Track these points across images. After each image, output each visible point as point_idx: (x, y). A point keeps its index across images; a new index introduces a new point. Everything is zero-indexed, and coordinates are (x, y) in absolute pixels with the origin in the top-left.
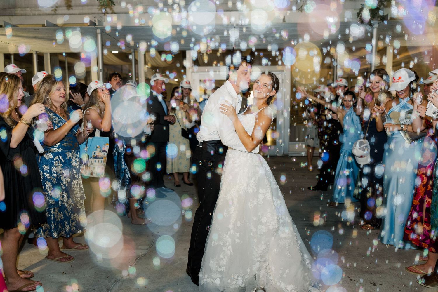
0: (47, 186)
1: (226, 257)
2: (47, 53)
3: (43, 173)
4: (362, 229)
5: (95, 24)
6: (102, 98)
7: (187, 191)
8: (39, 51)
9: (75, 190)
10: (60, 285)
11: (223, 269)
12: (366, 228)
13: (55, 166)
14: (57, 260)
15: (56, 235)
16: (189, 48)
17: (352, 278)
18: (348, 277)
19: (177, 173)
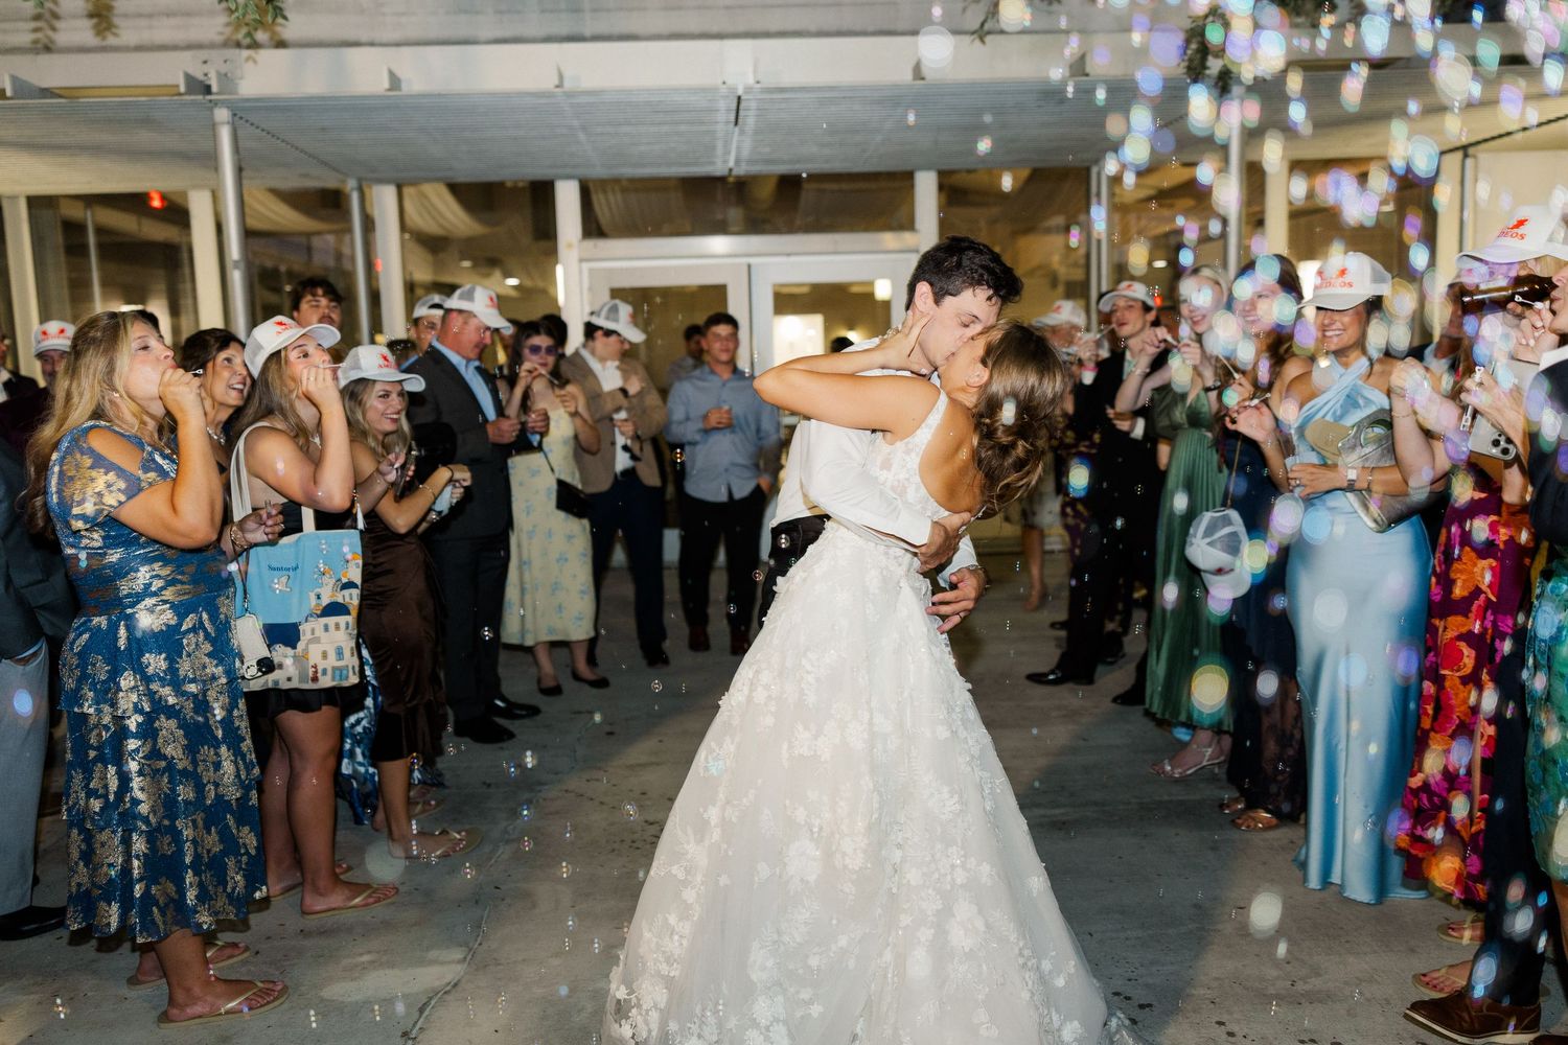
2: (14, 198)
4: (1238, 827)
5: (207, 90)
6: (304, 382)
12: (1252, 824)
13: (189, 655)
16: (568, 171)
17: (1235, 1028)
18: (1220, 1023)
19: (545, 643)
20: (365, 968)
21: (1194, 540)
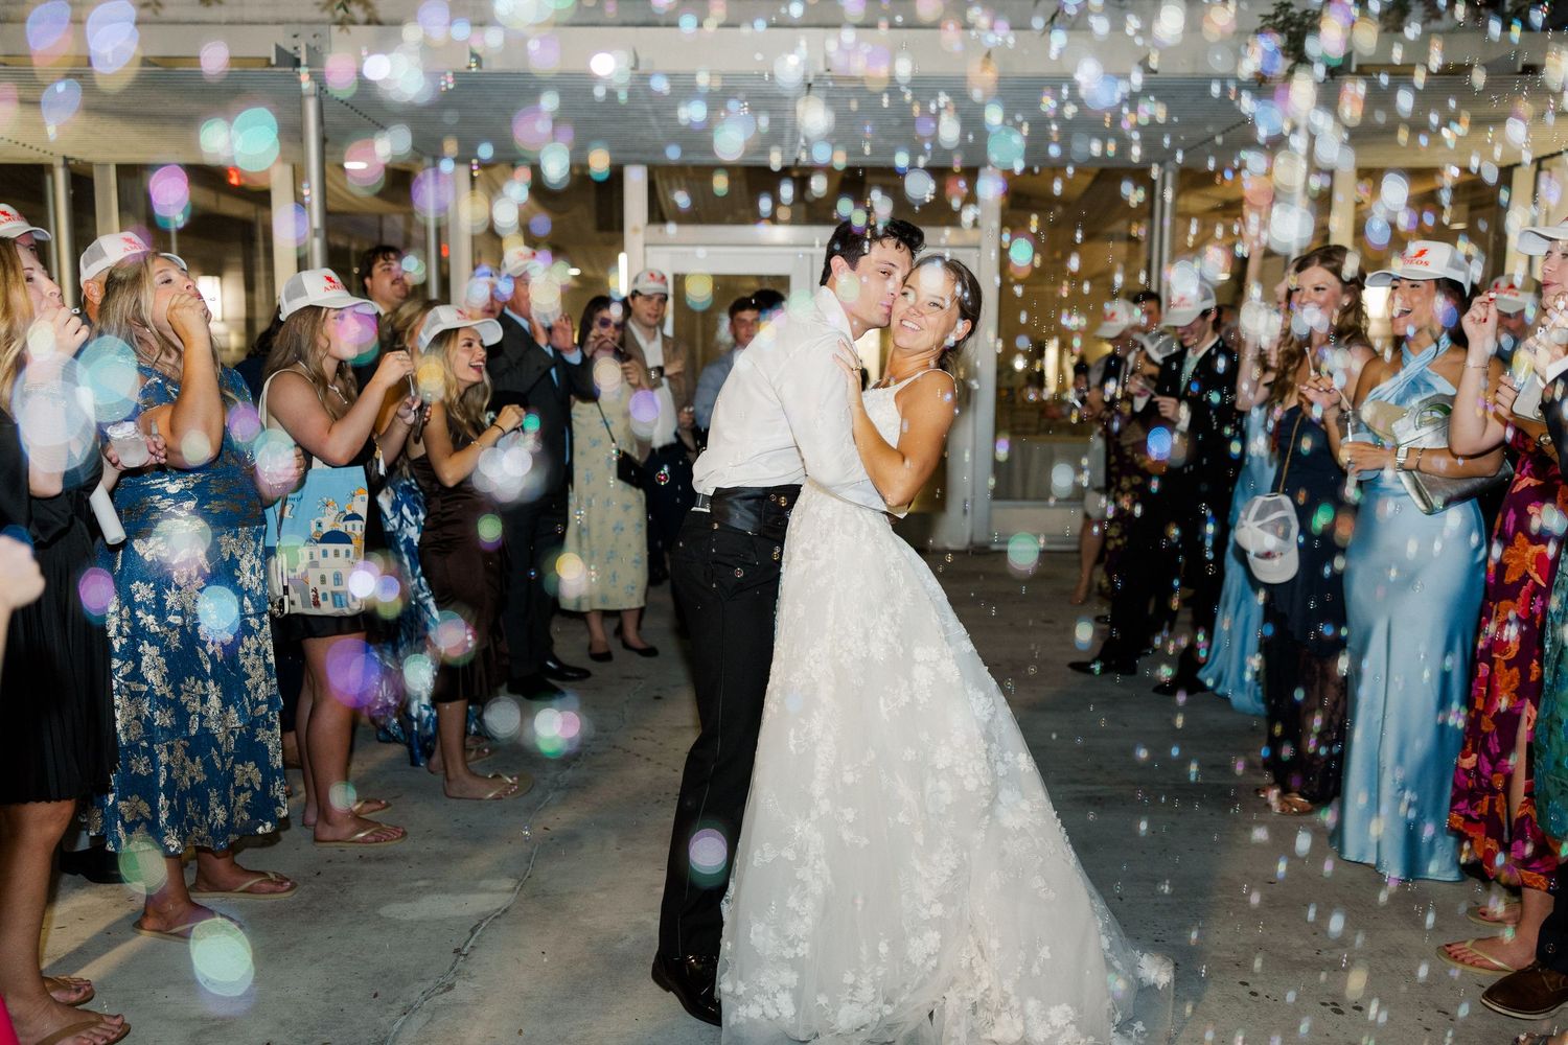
0: (145, 658)
1: (809, 905)
2: (105, 165)
3: (133, 612)
5: (297, 62)
7: (638, 678)
8: (77, 156)
9: (248, 677)
10: (199, 1028)
11: (803, 949)
13: (178, 588)
14: (176, 934)
15: (176, 843)
16: (637, 156)
17: (1258, 989)
18: (1244, 984)
19: (597, 610)
20: (421, 892)
21: (1245, 523)
